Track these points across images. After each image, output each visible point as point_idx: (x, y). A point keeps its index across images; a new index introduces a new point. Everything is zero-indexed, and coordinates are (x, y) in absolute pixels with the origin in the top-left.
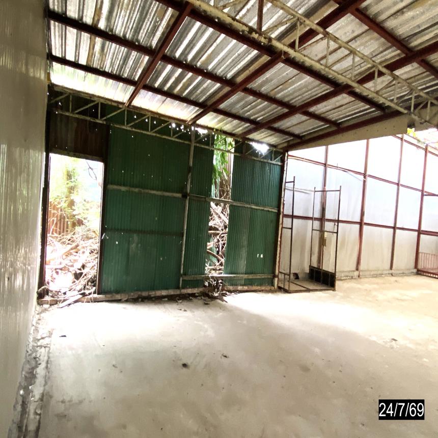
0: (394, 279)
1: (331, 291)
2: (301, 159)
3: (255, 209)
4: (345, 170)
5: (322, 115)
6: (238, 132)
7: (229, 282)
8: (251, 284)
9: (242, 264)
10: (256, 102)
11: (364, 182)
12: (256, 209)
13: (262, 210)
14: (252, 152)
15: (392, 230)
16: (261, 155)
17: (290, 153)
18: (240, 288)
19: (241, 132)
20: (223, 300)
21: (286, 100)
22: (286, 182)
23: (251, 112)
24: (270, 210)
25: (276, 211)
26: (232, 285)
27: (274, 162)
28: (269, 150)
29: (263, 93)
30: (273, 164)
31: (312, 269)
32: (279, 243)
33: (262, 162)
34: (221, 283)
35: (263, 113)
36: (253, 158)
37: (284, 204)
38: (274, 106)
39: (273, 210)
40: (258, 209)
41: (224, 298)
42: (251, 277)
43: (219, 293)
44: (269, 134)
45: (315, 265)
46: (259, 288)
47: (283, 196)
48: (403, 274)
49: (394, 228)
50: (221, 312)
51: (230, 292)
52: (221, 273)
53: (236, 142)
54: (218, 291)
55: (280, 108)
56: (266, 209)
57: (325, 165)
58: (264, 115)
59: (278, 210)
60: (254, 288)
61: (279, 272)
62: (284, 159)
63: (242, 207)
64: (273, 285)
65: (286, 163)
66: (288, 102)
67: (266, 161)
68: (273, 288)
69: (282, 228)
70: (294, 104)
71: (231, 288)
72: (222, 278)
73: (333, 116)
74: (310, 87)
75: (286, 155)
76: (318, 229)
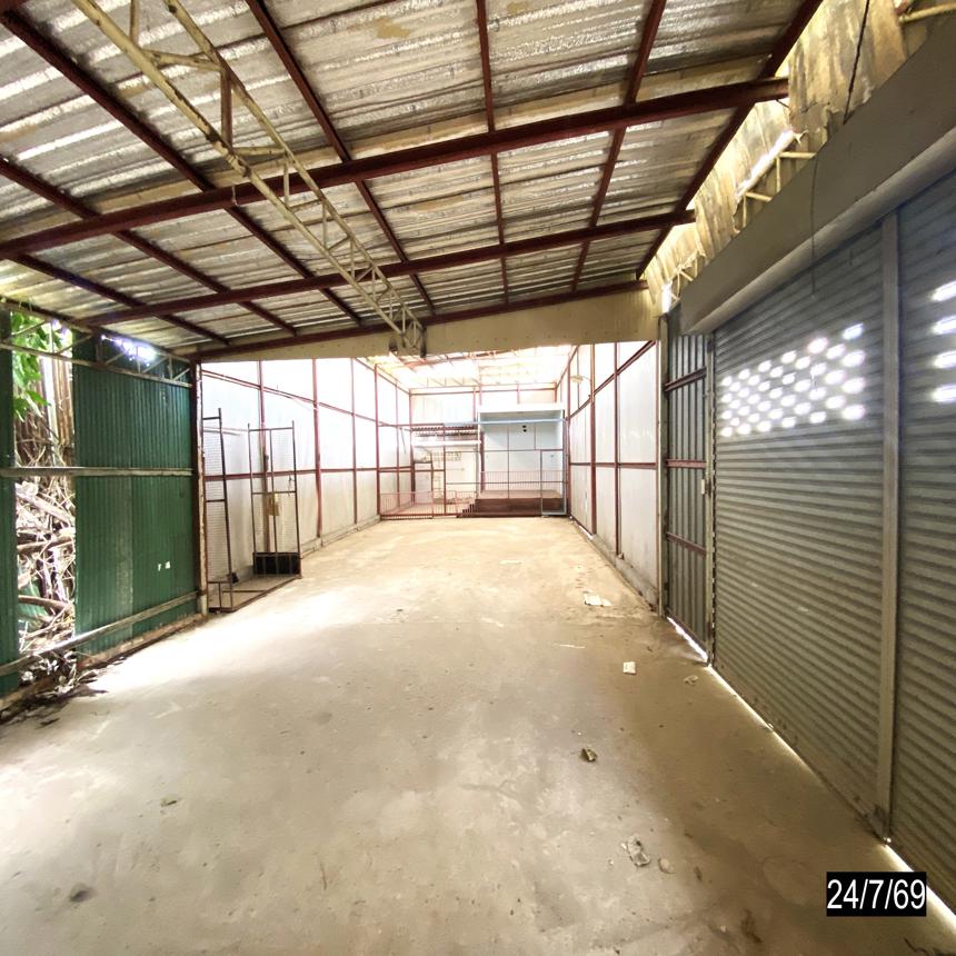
0: (360, 534)
1: (296, 581)
2: (220, 377)
3: (141, 476)
4: (289, 396)
5: (273, 312)
6: (77, 312)
7: (92, 648)
8: (151, 629)
9: (124, 597)
10: (141, 262)
11: (315, 412)
12: (145, 476)
13: (158, 476)
14: (119, 359)
15: (351, 474)
16: (143, 367)
17: (205, 366)
18: (123, 648)
19: (83, 315)
20: (92, 693)
21: (212, 273)
22: (203, 419)
23: (123, 277)
24: (175, 473)
25: (190, 474)
26: (104, 648)
27: (174, 382)
28: (161, 357)
29: (165, 249)
30: (172, 385)
31: (258, 558)
32: (202, 531)
33: (147, 381)
34: (72, 657)
35: (155, 285)
36: (124, 372)
37: (203, 459)
38: (185, 278)
39: (184, 473)
40: (149, 476)
41: (91, 686)
42: (148, 613)
43: (71, 681)
44: (157, 328)
45: (261, 549)
46: (169, 628)
47: (199, 444)
48: (369, 525)
49: (354, 470)
50: (103, 721)
51: (102, 665)
52: (70, 635)
53: (78, 335)
54: (68, 680)
55: (196, 284)
56: (166, 473)
57: (260, 387)
58: (156, 289)
59: (193, 472)
60: (160, 632)
61: (208, 583)
62: (195, 376)
63: (109, 476)
64: (197, 610)
65: (198, 384)
66: (216, 277)
67: (156, 378)
68: (199, 616)
69: (206, 502)
70: (227, 284)
71: (102, 656)
72: (71, 647)
73: (288, 316)
74: (263, 264)
75: (198, 369)
76: (260, 490)
